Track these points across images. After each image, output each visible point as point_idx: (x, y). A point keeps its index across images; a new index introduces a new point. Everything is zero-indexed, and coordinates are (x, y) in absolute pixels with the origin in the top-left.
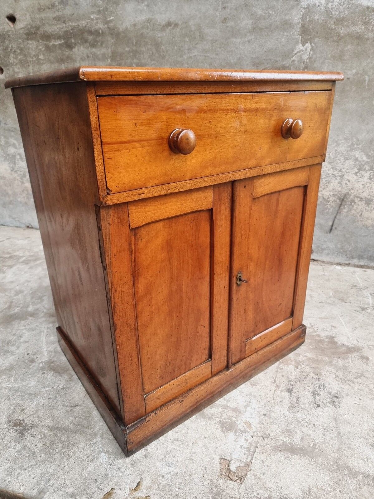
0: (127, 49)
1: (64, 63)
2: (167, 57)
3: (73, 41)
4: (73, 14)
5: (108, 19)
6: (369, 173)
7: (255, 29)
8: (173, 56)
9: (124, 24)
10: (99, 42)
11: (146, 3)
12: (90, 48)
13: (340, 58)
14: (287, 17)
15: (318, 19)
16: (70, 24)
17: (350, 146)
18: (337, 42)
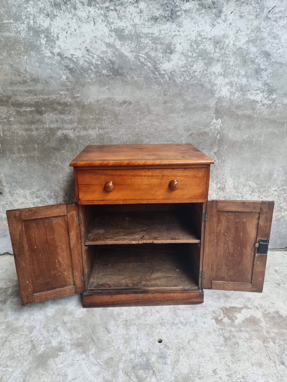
0: (91, 117)
1: (34, 125)
2: (123, 124)
3: (43, 109)
4: (44, 90)
5: (76, 96)
6: (257, 194)
7: (186, 109)
8: (128, 123)
9: (89, 100)
10: (67, 111)
11: (107, 87)
12: (58, 114)
13: (238, 128)
14: (206, 103)
15: (225, 105)
16: (41, 96)
17: (246, 179)
18: (237, 119)
